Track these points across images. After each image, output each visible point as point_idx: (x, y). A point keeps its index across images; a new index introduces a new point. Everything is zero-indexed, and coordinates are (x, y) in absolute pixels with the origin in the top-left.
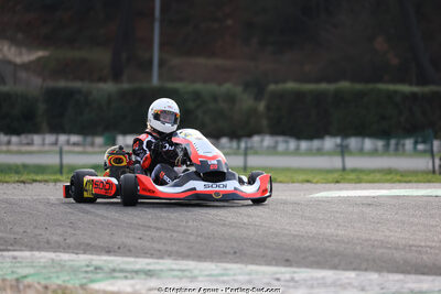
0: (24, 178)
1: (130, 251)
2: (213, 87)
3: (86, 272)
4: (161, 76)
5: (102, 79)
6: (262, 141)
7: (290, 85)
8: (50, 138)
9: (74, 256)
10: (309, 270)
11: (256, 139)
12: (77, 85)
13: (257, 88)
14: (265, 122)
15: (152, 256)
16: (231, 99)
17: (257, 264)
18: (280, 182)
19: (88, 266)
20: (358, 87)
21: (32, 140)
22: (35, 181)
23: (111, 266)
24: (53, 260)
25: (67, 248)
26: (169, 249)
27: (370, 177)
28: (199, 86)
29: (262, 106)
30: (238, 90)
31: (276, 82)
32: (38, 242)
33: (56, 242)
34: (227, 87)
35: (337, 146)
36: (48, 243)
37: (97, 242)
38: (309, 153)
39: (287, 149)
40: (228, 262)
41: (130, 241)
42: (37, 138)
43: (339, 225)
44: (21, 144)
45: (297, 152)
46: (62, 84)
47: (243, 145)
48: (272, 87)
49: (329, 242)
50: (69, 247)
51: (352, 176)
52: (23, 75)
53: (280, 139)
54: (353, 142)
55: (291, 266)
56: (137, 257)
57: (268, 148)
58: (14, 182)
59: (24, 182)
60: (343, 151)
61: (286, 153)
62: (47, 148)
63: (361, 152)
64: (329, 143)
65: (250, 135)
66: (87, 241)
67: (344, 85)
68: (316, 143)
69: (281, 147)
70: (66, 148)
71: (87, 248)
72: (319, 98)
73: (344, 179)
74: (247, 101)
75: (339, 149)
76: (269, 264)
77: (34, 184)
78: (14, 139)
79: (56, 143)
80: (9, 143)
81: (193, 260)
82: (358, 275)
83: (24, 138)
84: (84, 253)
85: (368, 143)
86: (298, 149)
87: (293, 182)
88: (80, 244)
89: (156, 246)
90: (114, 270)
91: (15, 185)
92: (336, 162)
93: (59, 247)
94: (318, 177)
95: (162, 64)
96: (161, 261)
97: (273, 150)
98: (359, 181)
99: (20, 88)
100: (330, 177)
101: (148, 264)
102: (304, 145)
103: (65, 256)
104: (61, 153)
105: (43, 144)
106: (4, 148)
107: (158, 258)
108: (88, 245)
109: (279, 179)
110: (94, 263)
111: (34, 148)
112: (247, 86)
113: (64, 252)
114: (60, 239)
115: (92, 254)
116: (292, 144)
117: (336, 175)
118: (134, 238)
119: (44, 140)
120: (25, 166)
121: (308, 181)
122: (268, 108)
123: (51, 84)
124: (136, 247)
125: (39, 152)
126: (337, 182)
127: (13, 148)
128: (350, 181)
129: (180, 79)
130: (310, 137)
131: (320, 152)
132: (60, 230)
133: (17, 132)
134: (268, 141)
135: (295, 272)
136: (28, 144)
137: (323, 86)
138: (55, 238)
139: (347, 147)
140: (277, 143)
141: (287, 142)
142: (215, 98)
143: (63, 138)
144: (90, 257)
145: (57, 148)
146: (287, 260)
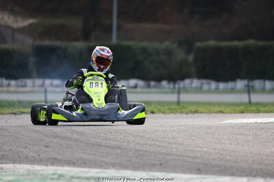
0: (15, 111)
1: (85, 163)
2: (156, 45)
3: (52, 179)
4: (118, 37)
5: (76, 39)
6: (191, 83)
7: (212, 43)
8: (39, 82)
9: (44, 167)
10: (214, 176)
11: (187, 81)
12: (58, 43)
13: (188, 45)
14: (193, 70)
15: (101, 167)
16: (169, 53)
17: (176, 172)
18: (201, 113)
19: (54, 174)
20: (261, 43)
21: (26, 83)
22: (23, 113)
23: (70, 174)
24: (29, 170)
25: (40, 161)
26: (114, 161)
27: (266, 109)
28: (145, 44)
29: (191, 58)
30: (174, 46)
31: (201, 41)
32: (20, 157)
33: (33, 157)
34: (166, 44)
35: (245, 86)
36: (27, 157)
37: (61, 157)
38: (226, 91)
39: (210, 88)
40: (155, 171)
41: (85, 156)
42: (29, 82)
43: (238, 144)
44: (18, 86)
45: (217, 91)
46: (47, 43)
47: (177, 86)
48: (198, 44)
49: (230, 156)
50: (41, 160)
51: (254, 108)
52: (19, 36)
53: (204, 81)
54: (257, 83)
55: (201, 173)
56: (90, 167)
57: (196, 88)
58: (8, 114)
59: (15, 114)
60: (249, 90)
61: (209, 91)
62: (36, 89)
63: (263, 90)
64: (240, 84)
65: (183, 79)
66: (54, 157)
67: (251, 42)
68: (230, 85)
69: (206, 87)
70: (49, 89)
71: (54, 161)
72: (232, 52)
73: (248, 110)
74: (180, 55)
75: (247, 89)
76: (184, 172)
77: (23, 115)
78: (13, 82)
79: (43, 85)
80: (9, 85)
81: (131, 169)
82: (249, 180)
83: (20, 82)
84: (52, 165)
85: (268, 84)
86: (217, 88)
87: (210, 113)
88: (50, 159)
89: (104, 159)
90: (72, 177)
91: (8, 116)
92: (244, 98)
93: (34, 161)
94: (229, 109)
95: (119, 28)
96: (107, 171)
97: (199, 90)
98: (258, 112)
99: (17, 46)
100: (237, 109)
101: (98, 173)
102: (222, 85)
103: (38, 168)
104: (46, 92)
105: (34, 86)
106: (5, 89)
107: (105, 168)
108: (55, 159)
109: (200, 111)
110: (59, 172)
111: (27, 89)
112: (180, 44)
113: (38, 165)
114: (35, 155)
115: (57, 166)
116: (213, 85)
117: (241, 107)
118: (89, 153)
119: (34, 83)
120: (20, 102)
121: (221, 112)
122: (196, 59)
123: (39, 43)
124: (89, 161)
125: (31, 92)
126: (242, 112)
127: (12, 89)
128: (252, 112)
129: (132, 39)
130: (226, 80)
131: (233, 91)
132: (36, 148)
133: (15, 78)
134: (196, 83)
135: (203, 178)
136: (23, 86)
137: (236, 43)
138: (32, 154)
139: (253, 87)
140: (202, 84)
141: (209, 84)
142: (157, 52)
143: (48, 82)
144: (55, 168)
145: (43, 89)
146: (199, 170)
